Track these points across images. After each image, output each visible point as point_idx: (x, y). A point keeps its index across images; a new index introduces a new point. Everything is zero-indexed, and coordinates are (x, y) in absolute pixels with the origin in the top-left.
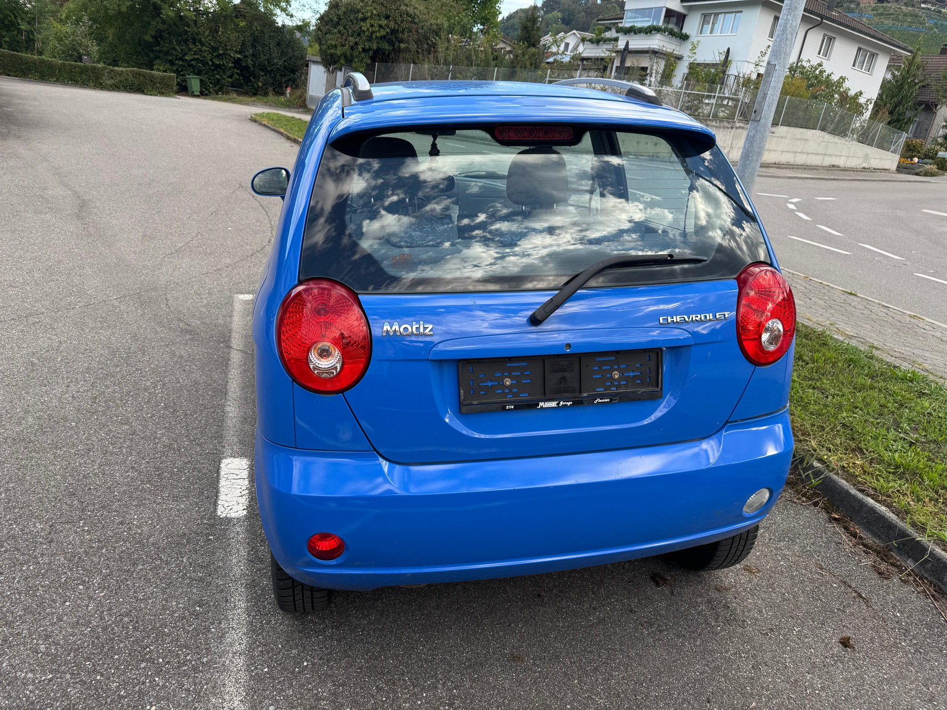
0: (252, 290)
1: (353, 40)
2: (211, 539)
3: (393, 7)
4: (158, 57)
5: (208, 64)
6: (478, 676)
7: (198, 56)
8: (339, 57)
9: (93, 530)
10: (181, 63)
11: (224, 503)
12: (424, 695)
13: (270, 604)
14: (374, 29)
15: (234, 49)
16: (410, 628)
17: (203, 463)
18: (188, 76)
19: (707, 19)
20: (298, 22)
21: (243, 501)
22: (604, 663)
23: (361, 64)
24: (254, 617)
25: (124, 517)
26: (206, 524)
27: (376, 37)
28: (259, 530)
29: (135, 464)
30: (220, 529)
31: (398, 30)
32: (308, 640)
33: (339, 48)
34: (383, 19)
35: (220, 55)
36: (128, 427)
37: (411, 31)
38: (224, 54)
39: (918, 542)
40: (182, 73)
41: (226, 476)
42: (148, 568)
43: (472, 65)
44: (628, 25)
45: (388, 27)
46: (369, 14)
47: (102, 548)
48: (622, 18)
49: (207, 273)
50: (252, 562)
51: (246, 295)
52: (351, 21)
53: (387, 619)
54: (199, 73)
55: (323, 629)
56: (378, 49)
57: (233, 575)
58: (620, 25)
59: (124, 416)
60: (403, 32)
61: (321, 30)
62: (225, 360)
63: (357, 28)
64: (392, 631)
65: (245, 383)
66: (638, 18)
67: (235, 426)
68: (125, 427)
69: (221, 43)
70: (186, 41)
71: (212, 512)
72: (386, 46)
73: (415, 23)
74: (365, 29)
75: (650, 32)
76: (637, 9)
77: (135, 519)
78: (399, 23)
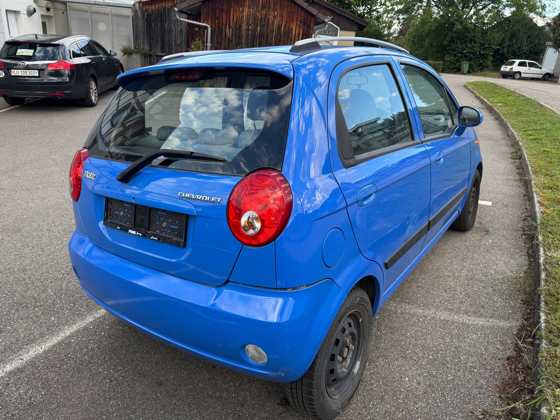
4: (448, 53)
5: (476, 54)
7: (471, 50)
10: (460, 55)
15: (496, 43)
18: (462, 62)
20: (548, 20)
35: (486, 48)
38: (488, 47)
40: (459, 61)
54: (470, 60)
69: (488, 40)
70: (466, 42)
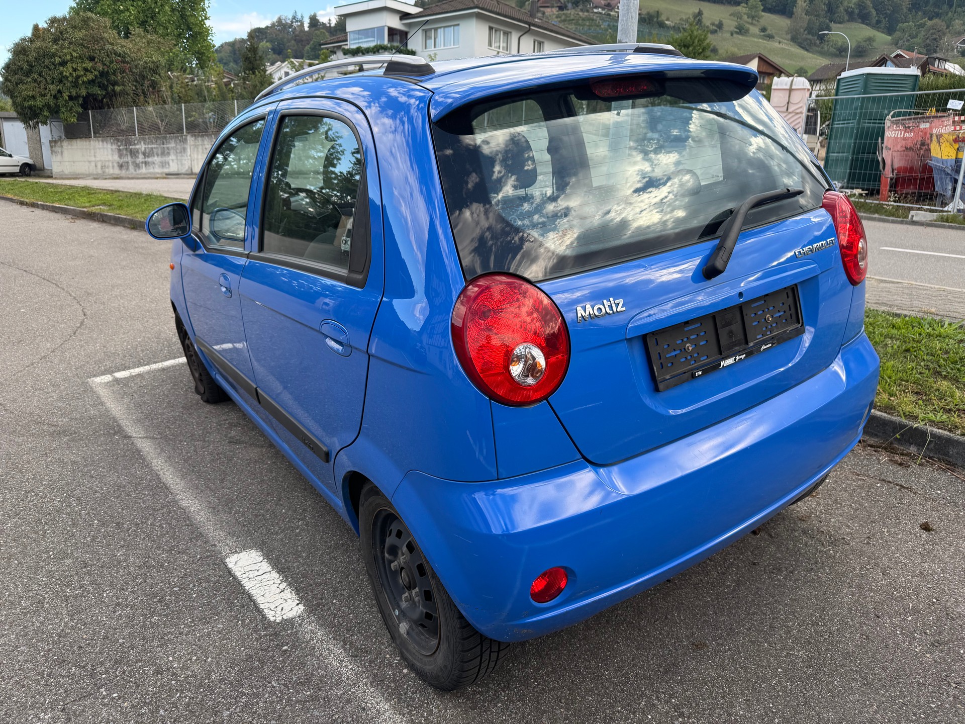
0: (105, 370)
1: (55, 88)
2: (286, 650)
3: (96, 47)
6: (681, 676)
8: (41, 109)
9: (125, 694)
11: (267, 605)
12: (650, 717)
13: (416, 693)
14: (78, 73)
16: (580, 658)
17: (205, 571)
19: (428, 34)
21: (289, 595)
22: (774, 618)
23: (71, 113)
24: (410, 713)
25: (155, 665)
26: (266, 635)
27: (83, 82)
28: (334, 620)
29: (118, 599)
30: (287, 635)
31: (108, 72)
32: (489, 713)
33: (39, 99)
34: (87, 62)
36: (71, 560)
37: (124, 72)
39: (916, 429)
41: (244, 576)
42: (238, 710)
43: (205, 100)
44: (354, 47)
45: (95, 70)
46: (68, 57)
47: (157, 711)
48: (346, 41)
49: (32, 364)
50: (356, 656)
51: (103, 377)
52: (48, 67)
53: (550, 658)
55: (494, 695)
56: (88, 95)
57: (347, 679)
58: (346, 47)
59: (55, 549)
60: (114, 73)
61: (10, 81)
62: (134, 452)
63: (56, 74)
64: (565, 668)
65: (181, 470)
66: (362, 38)
67: (208, 520)
68: (68, 561)
71: (262, 621)
72: (97, 91)
73: (127, 63)
74: (68, 74)
75: (378, 51)
76: (359, 31)
77: (171, 662)
78: (108, 64)
